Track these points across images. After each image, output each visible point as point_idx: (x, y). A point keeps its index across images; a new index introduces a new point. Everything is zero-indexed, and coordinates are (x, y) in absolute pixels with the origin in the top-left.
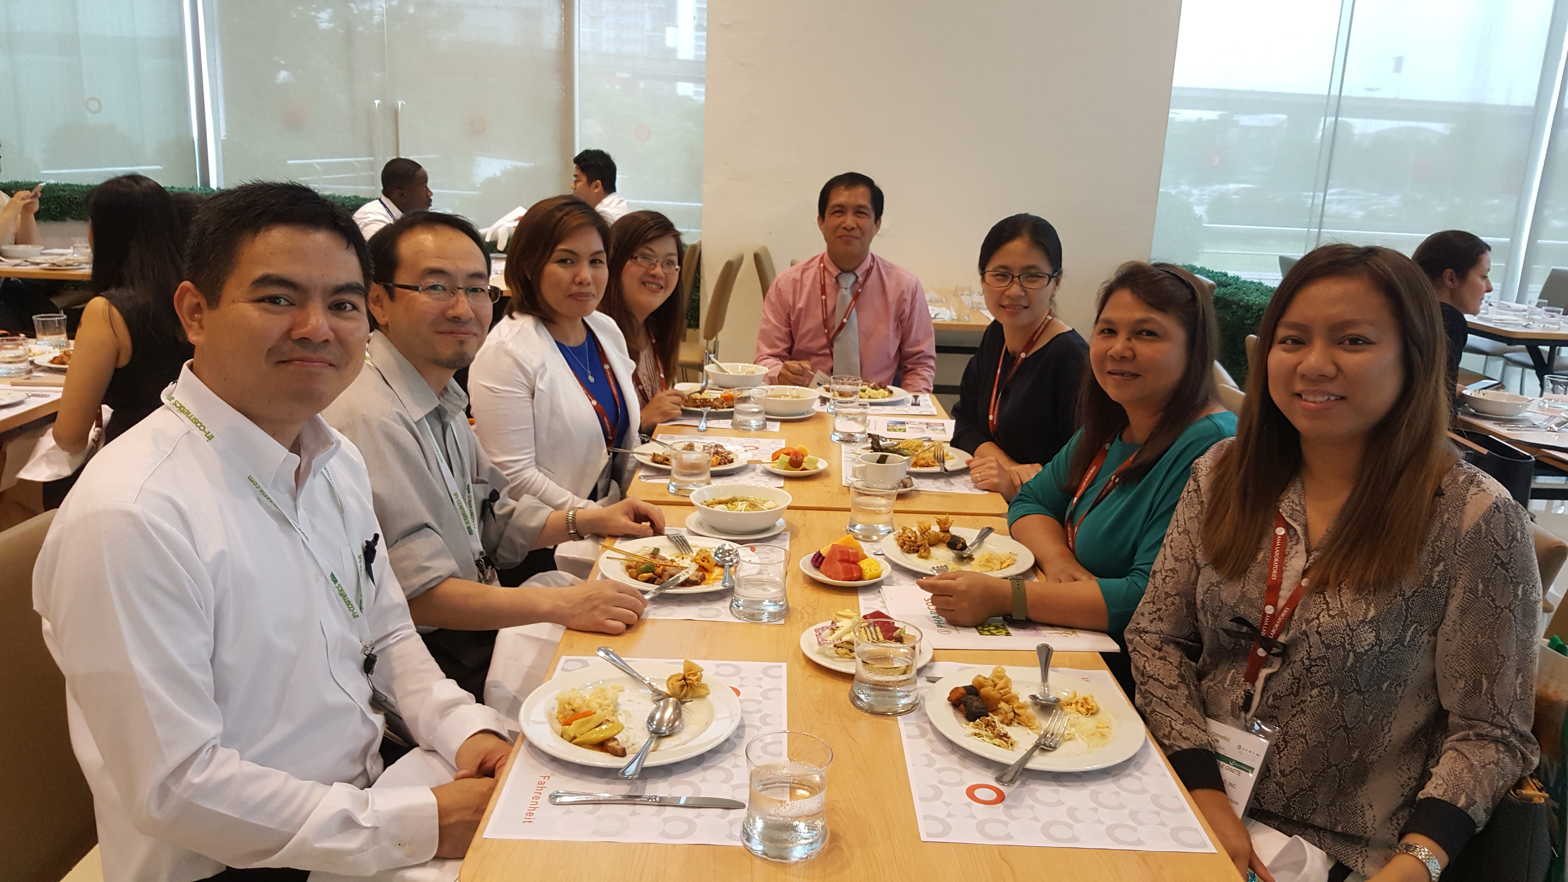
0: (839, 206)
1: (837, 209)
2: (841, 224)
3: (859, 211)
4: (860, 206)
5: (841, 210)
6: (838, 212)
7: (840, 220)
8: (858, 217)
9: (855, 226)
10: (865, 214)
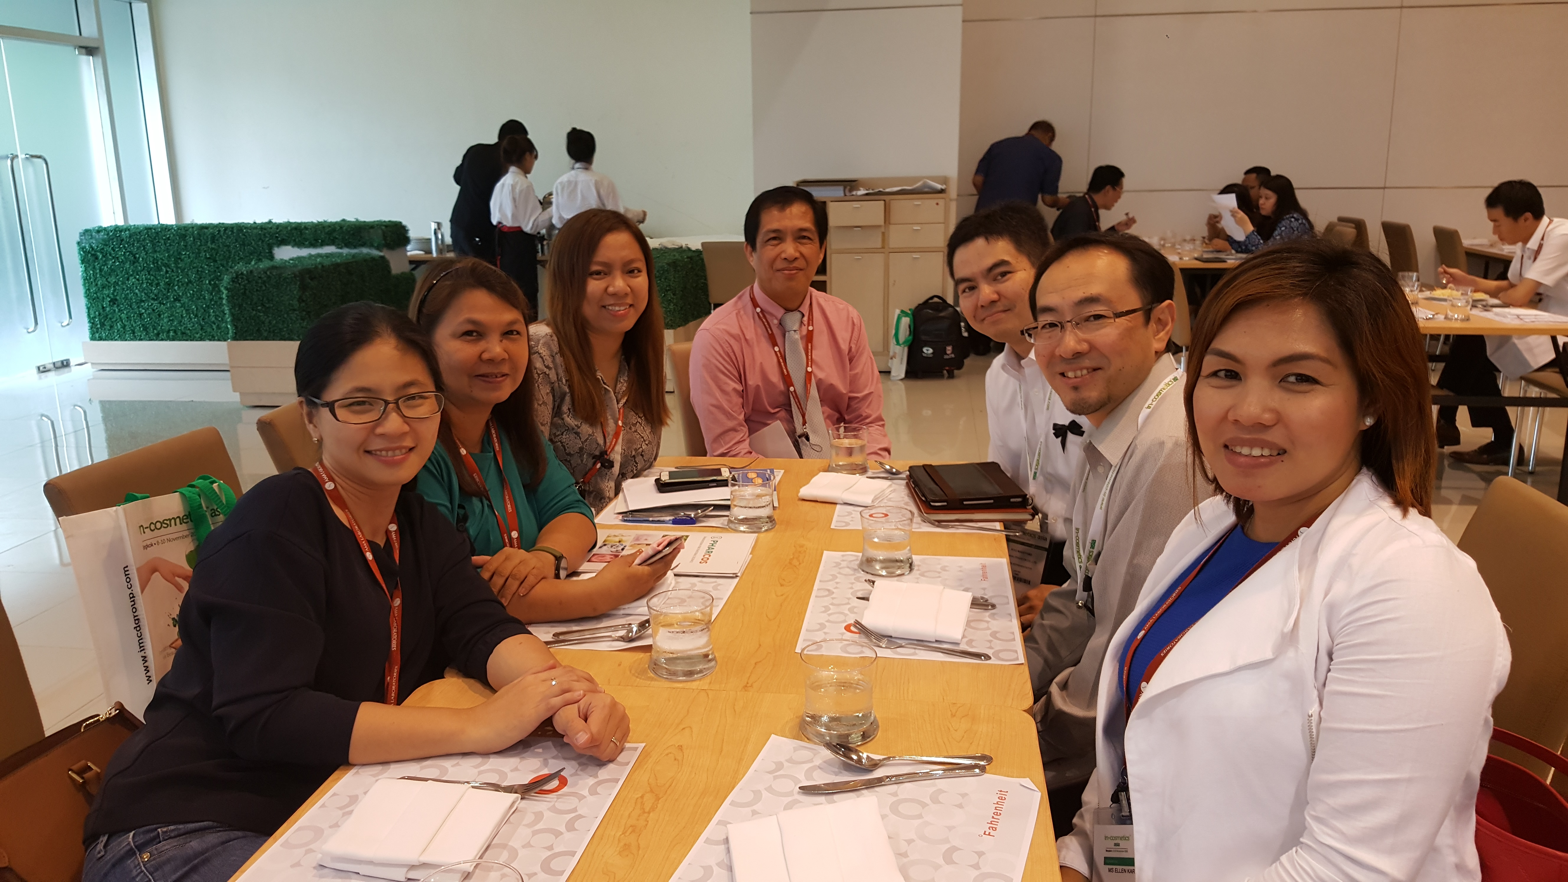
0: (775, 231)
1: (773, 235)
2: (779, 255)
3: (800, 236)
4: (802, 230)
5: (778, 237)
6: (774, 238)
7: (778, 249)
8: (800, 243)
9: (797, 255)
10: (809, 238)
